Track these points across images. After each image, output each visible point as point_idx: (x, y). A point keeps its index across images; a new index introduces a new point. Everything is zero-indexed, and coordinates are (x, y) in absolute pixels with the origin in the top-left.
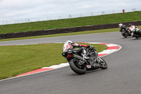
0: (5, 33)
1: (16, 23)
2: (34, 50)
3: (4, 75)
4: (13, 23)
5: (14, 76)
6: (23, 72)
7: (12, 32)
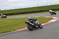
0: (11, 13)
1: (15, 9)
2: (22, 20)
3: (10, 31)
4: (14, 9)
5: (14, 31)
6: (18, 29)
7: (14, 13)
